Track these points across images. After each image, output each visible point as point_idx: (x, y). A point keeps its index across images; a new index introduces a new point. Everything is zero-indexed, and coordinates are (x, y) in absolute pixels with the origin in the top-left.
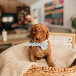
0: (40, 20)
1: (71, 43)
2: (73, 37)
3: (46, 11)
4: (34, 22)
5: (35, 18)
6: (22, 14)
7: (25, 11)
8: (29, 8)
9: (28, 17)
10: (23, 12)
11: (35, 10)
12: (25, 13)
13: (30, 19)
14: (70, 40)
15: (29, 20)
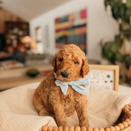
0: (47, 46)
1: (111, 81)
2: (115, 71)
3: (57, 31)
4: (36, 49)
5: (38, 42)
6: (14, 34)
7: (21, 29)
8: (27, 24)
9: (26, 40)
10: (16, 30)
11: (37, 28)
12: (21, 33)
13: (29, 44)
14: (108, 76)
15: (27, 45)
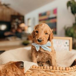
2: (70, 40)
7: (20, 19)
9: (22, 25)
10: (17, 20)
13: (24, 28)
14: (66, 43)
